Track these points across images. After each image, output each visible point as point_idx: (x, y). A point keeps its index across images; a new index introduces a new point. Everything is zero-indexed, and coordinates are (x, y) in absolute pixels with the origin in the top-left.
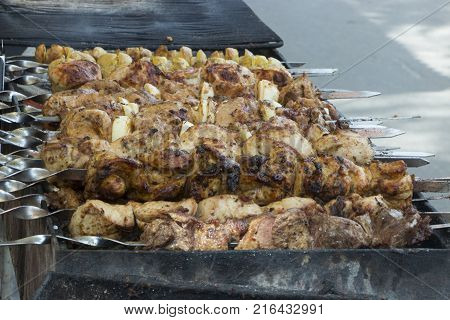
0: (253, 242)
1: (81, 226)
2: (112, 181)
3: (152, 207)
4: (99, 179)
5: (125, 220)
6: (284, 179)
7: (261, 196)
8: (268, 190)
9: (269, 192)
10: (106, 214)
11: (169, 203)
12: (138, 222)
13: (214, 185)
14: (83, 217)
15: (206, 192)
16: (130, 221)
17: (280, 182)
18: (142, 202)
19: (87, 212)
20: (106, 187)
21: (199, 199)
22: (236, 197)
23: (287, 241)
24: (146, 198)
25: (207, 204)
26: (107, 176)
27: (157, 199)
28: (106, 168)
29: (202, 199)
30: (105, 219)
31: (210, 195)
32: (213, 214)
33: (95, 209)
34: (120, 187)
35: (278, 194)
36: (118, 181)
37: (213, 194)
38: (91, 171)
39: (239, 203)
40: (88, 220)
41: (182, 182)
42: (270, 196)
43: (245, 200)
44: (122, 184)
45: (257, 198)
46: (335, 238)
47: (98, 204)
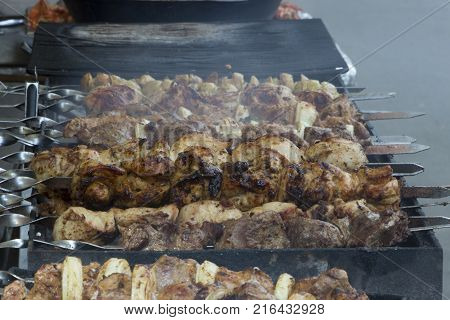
0: (227, 245)
1: (63, 232)
2: (95, 188)
3: (133, 213)
4: (83, 186)
5: (106, 225)
6: (268, 184)
7: (245, 202)
8: (252, 195)
9: (253, 198)
10: (87, 220)
11: (149, 209)
12: (119, 227)
13: (197, 190)
14: (64, 223)
15: (189, 198)
16: (111, 227)
17: (263, 188)
18: (124, 208)
19: (68, 218)
20: (90, 194)
21: (181, 205)
22: (218, 203)
23: (261, 243)
24: (129, 204)
25: (188, 210)
26: (90, 183)
27: (139, 205)
28: (90, 175)
29: (184, 205)
30: (86, 225)
31: (192, 201)
32: (192, 219)
33: (76, 215)
34: (104, 193)
35: (261, 200)
36: (101, 188)
37: (196, 200)
38: (76, 179)
39: (220, 208)
40: (70, 227)
41: (166, 189)
42: (255, 201)
43: (226, 205)
44: (106, 190)
45: (241, 204)
46: (309, 240)
47: (80, 211)
